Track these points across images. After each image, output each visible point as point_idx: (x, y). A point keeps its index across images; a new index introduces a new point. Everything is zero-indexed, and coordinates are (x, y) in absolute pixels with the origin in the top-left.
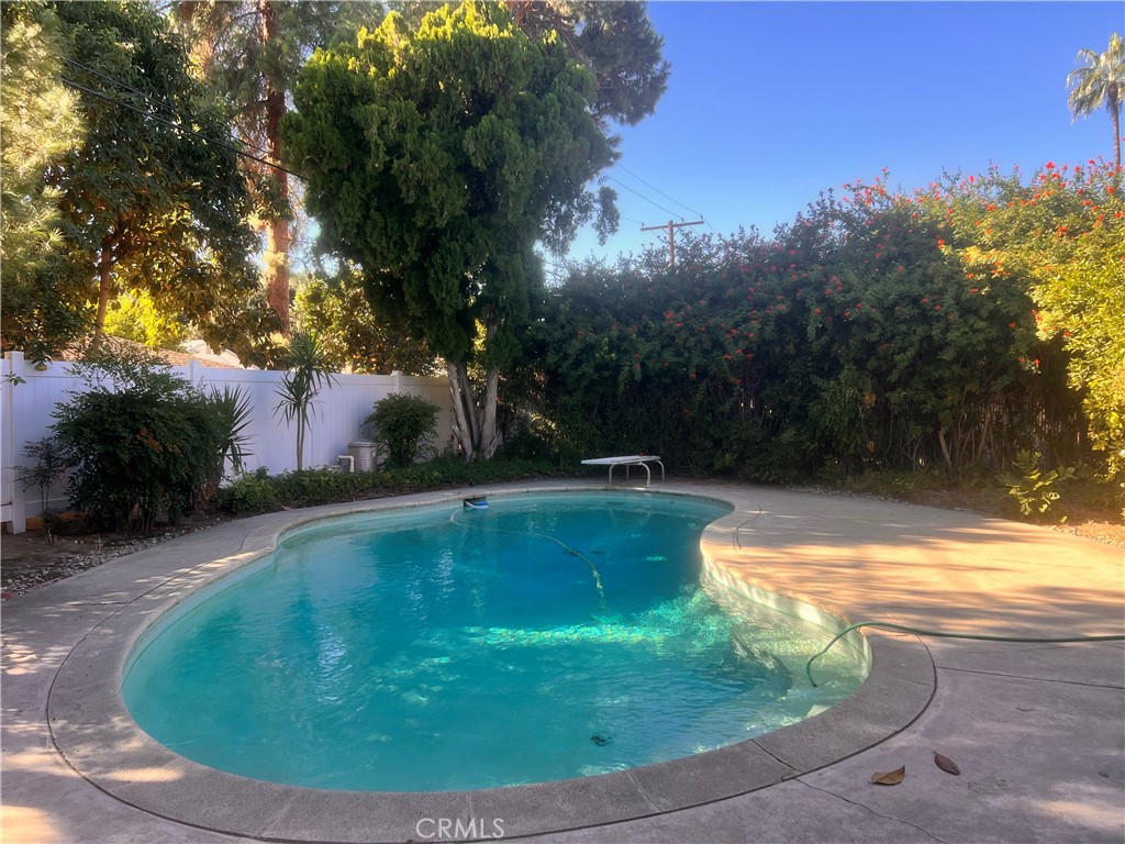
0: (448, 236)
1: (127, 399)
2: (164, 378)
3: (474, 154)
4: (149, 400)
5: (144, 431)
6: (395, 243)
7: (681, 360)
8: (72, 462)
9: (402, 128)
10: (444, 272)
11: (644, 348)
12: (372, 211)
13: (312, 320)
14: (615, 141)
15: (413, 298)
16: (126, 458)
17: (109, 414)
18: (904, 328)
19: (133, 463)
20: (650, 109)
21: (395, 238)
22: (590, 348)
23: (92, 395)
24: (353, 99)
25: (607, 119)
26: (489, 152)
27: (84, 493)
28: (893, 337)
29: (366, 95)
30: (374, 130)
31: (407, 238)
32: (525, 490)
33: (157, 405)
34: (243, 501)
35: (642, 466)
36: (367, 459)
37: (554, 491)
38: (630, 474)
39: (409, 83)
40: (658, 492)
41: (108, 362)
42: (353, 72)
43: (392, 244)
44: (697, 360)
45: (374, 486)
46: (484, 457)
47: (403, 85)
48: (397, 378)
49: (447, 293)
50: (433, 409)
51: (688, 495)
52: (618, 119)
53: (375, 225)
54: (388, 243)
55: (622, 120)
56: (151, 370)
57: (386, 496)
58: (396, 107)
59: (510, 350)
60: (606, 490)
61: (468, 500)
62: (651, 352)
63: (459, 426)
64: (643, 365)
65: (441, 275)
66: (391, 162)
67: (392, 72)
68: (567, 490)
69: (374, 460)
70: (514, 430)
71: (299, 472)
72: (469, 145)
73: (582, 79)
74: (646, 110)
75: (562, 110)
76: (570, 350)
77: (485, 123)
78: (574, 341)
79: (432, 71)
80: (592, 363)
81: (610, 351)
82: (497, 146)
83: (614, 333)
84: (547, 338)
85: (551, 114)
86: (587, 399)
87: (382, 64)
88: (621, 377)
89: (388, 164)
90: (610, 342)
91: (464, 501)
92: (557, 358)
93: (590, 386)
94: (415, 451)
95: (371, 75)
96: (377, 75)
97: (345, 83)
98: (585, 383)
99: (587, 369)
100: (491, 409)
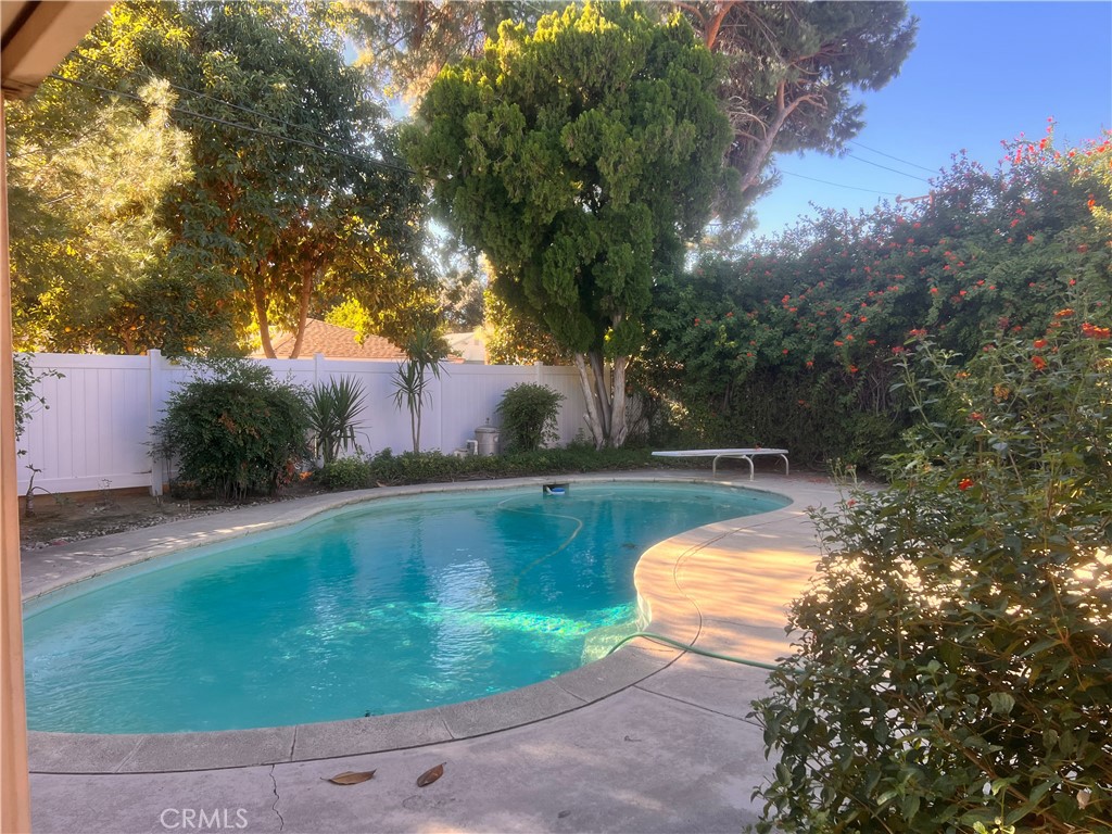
0: (563, 230)
1: (219, 389)
3: (572, 149)
5: (225, 414)
6: (510, 241)
7: (801, 347)
9: (505, 130)
10: (557, 266)
11: (763, 333)
12: (487, 213)
13: (493, 314)
14: (858, 110)
15: (533, 292)
17: (202, 401)
18: (1041, 307)
19: (214, 442)
20: (895, 71)
21: (509, 236)
22: (710, 336)
24: (465, 109)
25: (848, 87)
26: (588, 147)
28: (1029, 319)
29: (475, 104)
30: (474, 138)
31: (520, 237)
32: (611, 479)
33: (243, 393)
34: (338, 477)
35: (745, 460)
36: (490, 445)
37: (642, 482)
38: (717, 468)
39: (516, 86)
40: (743, 488)
42: (467, 83)
43: (507, 243)
44: (816, 347)
45: (476, 469)
46: (613, 445)
47: (512, 91)
48: (538, 369)
49: (559, 286)
50: (555, 397)
51: (769, 492)
52: (858, 86)
53: (489, 225)
54: (504, 242)
55: (864, 87)
57: (488, 478)
58: (499, 112)
59: (633, 339)
60: (694, 483)
61: (549, 486)
62: (772, 339)
63: (589, 414)
64: (760, 354)
65: (553, 269)
66: (491, 165)
67: (499, 80)
68: (654, 481)
69: (497, 447)
70: (659, 422)
72: (567, 142)
74: (891, 73)
75: (674, 95)
76: (686, 339)
77: (583, 118)
78: (689, 329)
79: (538, 73)
80: (713, 352)
81: (730, 338)
82: (597, 139)
83: (731, 320)
84: (667, 327)
85: (659, 100)
86: (712, 388)
87: (492, 72)
88: (734, 367)
89: (490, 167)
90: (729, 330)
91: (545, 487)
92: (674, 346)
93: (716, 374)
94: (539, 437)
95: (481, 83)
96: (486, 83)
97: (458, 94)
98: (706, 372)
99: (706, 357)
100: (619, 398)
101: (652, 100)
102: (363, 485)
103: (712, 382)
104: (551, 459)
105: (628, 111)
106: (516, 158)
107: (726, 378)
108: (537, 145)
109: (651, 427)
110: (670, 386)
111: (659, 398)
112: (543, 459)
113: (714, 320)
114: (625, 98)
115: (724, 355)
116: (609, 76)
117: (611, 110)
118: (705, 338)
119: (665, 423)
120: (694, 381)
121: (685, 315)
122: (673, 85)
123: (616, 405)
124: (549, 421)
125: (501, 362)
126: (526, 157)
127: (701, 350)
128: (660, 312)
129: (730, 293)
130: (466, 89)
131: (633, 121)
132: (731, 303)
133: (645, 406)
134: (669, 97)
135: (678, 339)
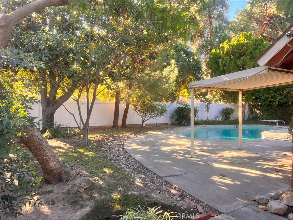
1: (182, 108)
2: (187, 105)
4: (185, 108)
5: (184, 112)
7: (288, 100)
8: (175, 116)
9: (226, 62)
11: (279, 97)
16: (182, 115)
19: (182, 116)
22: (267, 98)
23: (178, 107)
24: (218, 58)
26: (243, 64)
27: (177, 120)
29: (220, 57)
30: (221, 63)
33: (186, 109)
34: (197, 123)
35: (276, 122)
36: (220, 119)
41: (180, 103)
42: (218, 53)
44: (291, 100)
45: (220, 123)
46: (245, 120)
47: (227, 54)
48: (228, 104)
50: (233, 110)
56: (185, 104)
59: (250, 98)
62: (281, 99)
64: (279, 101)
66: (224, 68)
67: (225, 52)
69: (222, 119)
70: (254, 115)
71: (207, 120)
72: (239, 63)
73: (265, 45)
75: (260, 53)
76: (262, 99)
77: (242, 58)
78: (263, 97)
79: (232, 50)
80: (268, 101)
81: (272, 98)
82: (244, 62)
83: (272, 95)
84: (258, 96)
85: (257, 54)
86: (268, 108)
87: (223, 51)
88: (273, 104)
89: (223, 68)
90: (272, 97)
91: (235, 126)
92: (259, 100)
93: (268, 106)
94: (230, 118)
95: (221, 53)
96: (222, 53)
97: (217, 55)
98: (266, 105)
99: (266, 102)
100: (247, 110)
101: (256, 54)
102: (201, 124)
103: (268, 107)
104: (234, 122)
105: (250, 56)
106: (228, 66)
107: (271, 106)
108: (232, 64)
109: (252, 116)
110: (257, 108)
111: (254, 110)
112: (232, 122)
113: (268, 95)
114: (249, 53)
115: (270, 102)
116: (247, 50)
117: (247, 56)
118: (266, 98)
119: (256, 115)
120: (264, 107)
121: (262, 94)
122: (260, 50)
123: (246, 112)
124: (232, 114)
125: (216, 103)
126: (230, 66)
127: (265, 101)
128: (256, 93)
129: (272, 89)
130: (218, 54)
131: (251, 58)
132: (272, 91)
133: (251, 112)
134: (259, 53)
135: (260, 98)
